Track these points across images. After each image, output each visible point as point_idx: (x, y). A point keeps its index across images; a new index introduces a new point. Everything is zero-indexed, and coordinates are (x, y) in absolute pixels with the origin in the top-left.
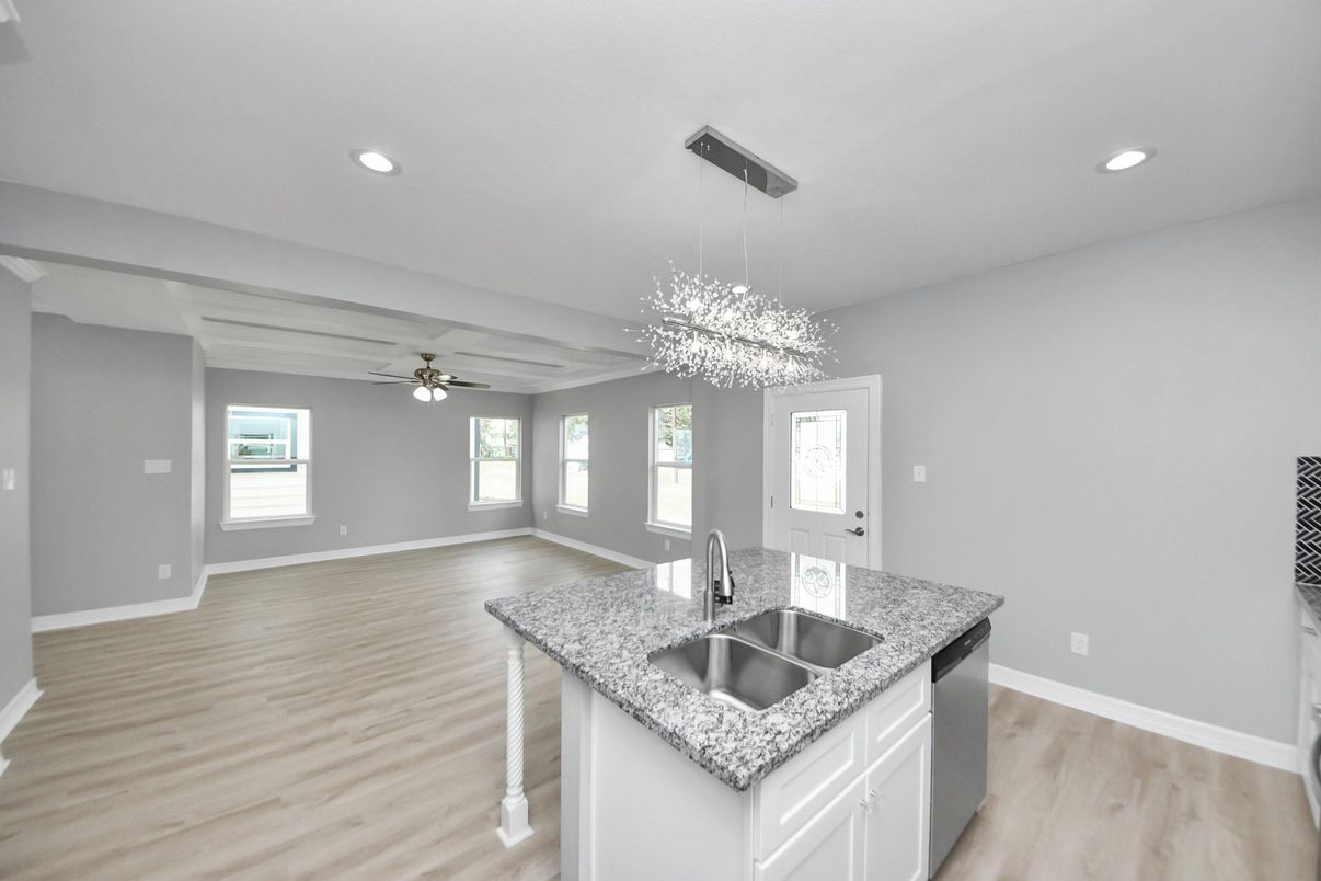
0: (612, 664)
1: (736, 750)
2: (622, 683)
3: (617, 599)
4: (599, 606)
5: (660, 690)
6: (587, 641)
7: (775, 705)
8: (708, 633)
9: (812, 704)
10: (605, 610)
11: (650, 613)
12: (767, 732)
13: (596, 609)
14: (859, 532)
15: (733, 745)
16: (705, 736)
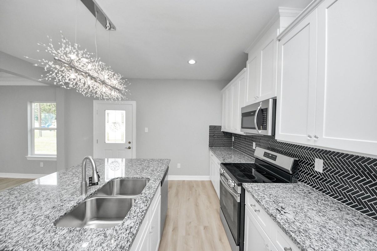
0: (30, 238)
1: (117, 245)
2: (41, 246)
3: (21, 200)
4: (8, 207)
5: (68, 238)
6: (5, 231)
7: (125, 218)
8: (85, 200)
9: (138, 210)
10: (14, 209)
11: (48, 201)
12: (127, 230)
13: (7, 210)
14: (129, 148)
15: (115, 244)
16: (101, 247)
